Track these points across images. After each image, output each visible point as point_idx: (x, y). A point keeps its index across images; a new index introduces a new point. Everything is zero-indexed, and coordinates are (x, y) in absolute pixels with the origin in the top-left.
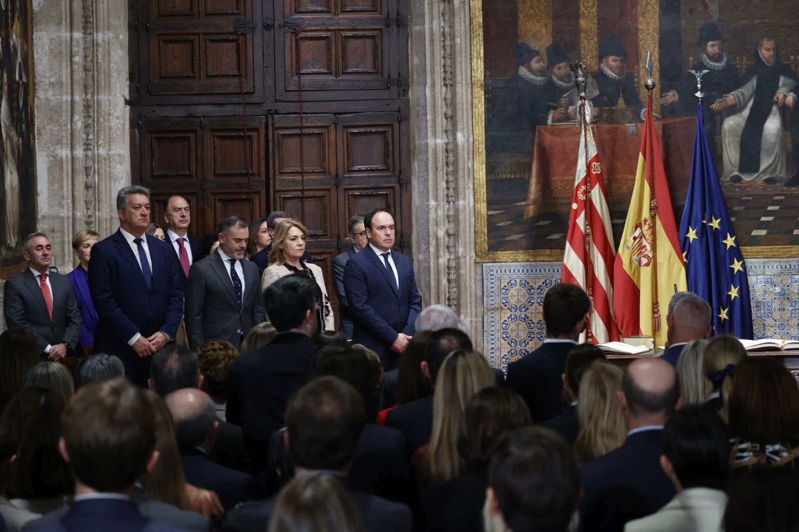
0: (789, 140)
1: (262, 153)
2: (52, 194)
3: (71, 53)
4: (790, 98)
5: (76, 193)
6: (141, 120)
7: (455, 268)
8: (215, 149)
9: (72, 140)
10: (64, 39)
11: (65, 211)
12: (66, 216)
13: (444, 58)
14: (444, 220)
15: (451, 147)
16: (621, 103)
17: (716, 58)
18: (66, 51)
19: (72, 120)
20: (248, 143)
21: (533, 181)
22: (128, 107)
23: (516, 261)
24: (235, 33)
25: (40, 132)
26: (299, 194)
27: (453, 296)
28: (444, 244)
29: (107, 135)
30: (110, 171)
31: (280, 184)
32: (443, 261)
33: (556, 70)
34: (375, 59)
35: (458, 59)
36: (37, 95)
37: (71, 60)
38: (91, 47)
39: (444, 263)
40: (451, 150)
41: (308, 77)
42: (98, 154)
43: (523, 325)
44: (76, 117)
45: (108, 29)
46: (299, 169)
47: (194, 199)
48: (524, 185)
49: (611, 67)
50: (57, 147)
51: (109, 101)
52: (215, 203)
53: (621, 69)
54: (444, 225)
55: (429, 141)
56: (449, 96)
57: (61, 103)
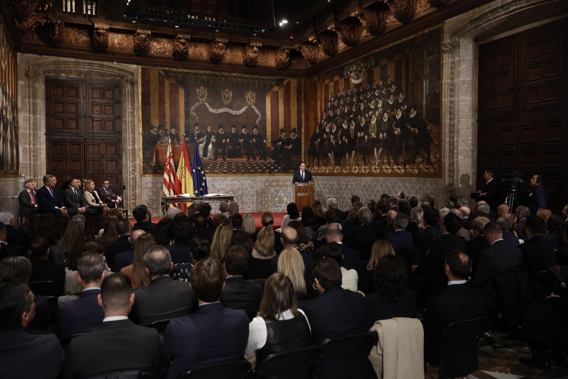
0: (214, 150)
1: (83, 149)
2: (23, 157)
4: (214, 140)
5: (31, 157)
6: (49, 139)
7: (134, 179)
8: (70, 147)
9: (29, 143)
10: (27, 116)
11: (27, 162)
13: (132, 127)
14: (132, 167)
15: (133, 149)
16: (175, 140)
17: (198, 130)
18: (28, 120)
19: (29, 138)
20: (79, 146)
21: (154, 158)
22: (45, 136)
23: (150, 177)
24: (76, 118)
25: (20, 141)
26: (93, 159)
27: (134, 185)
28: (132, 173)
29: (40, 143)
30: (40, 152)
31: (88, 157)
32: (131, 177)
33: (160, 131)
34: (113, 127)
35: (136, 127)
37: (29, 122)
38: (35, 119)
40: (134, 150)
41: (96, 130)
42: (37, 147)
43: (151, 192)
44: (31, 137)
45: (40, 114)
46: (93, 153)
48: (152, 159)
49: (173, 131)
50: (25, 145)
51: (40, 134)
53: (176, 132)
55: (128, 147)
56: (133, 136)
57: (26, 133)
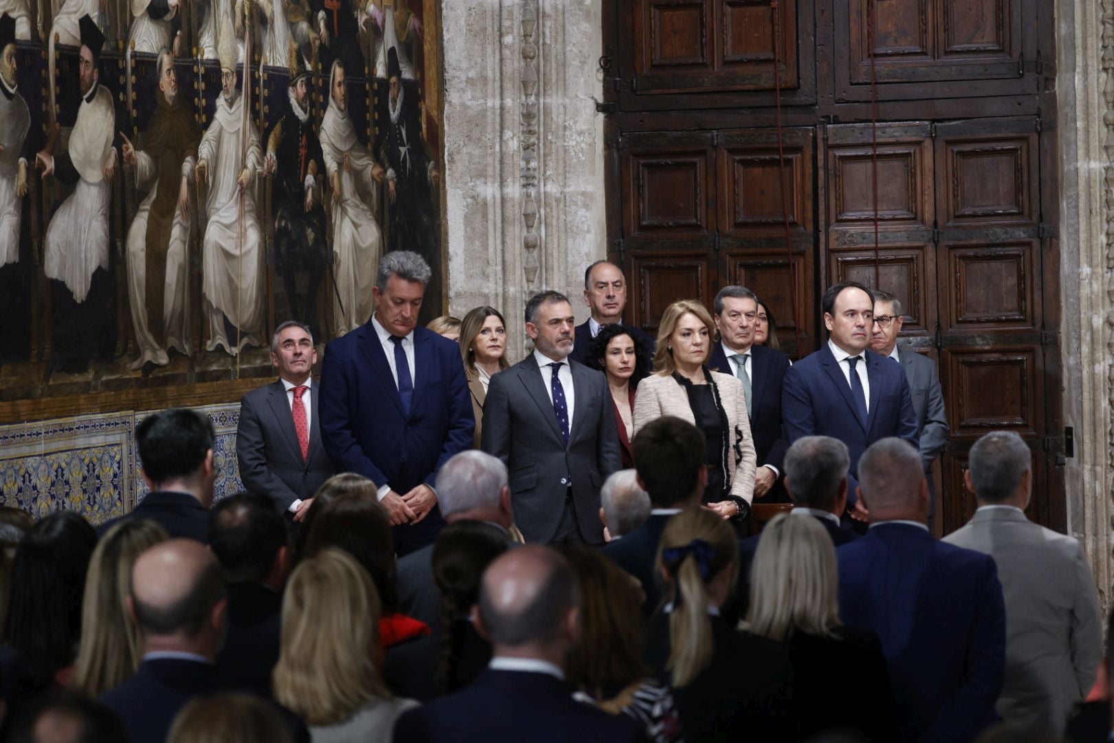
1: (808, 188)
2: (471, 257)
3: (500, 30)
5: (508, 257)
6: (622, 136)
8: (735, 182)
9: (501, 170)
10: (488, 8)
11: (490, 285)
12: (493, 292)
13: (1103, 23)
14: (1103, 298)
18: (493, 28)
19: (501, 138)
20: (786, 171)
22: (601, 116)
25: (453, 158)
26: (870, 255)
28: (1104, 338)
29: (561, 162)
30: (565, 220)
31: (837, 239)
32: (1101, 368)
34: (999, 26)
36: (449, 99)
37: (500, 41)
38: (536, 19)
39: (1104, 373)
41: (888, 61)
42: (545, 193)
44: (508, 134)
46: (871, 214)
47: (704, 264)
50: (478, 182)
51: (565, 108)
52: (735, 270)
54: (1103, 308)
55: (1079, 164)
56: (1110, 88)
57: (483, 113)
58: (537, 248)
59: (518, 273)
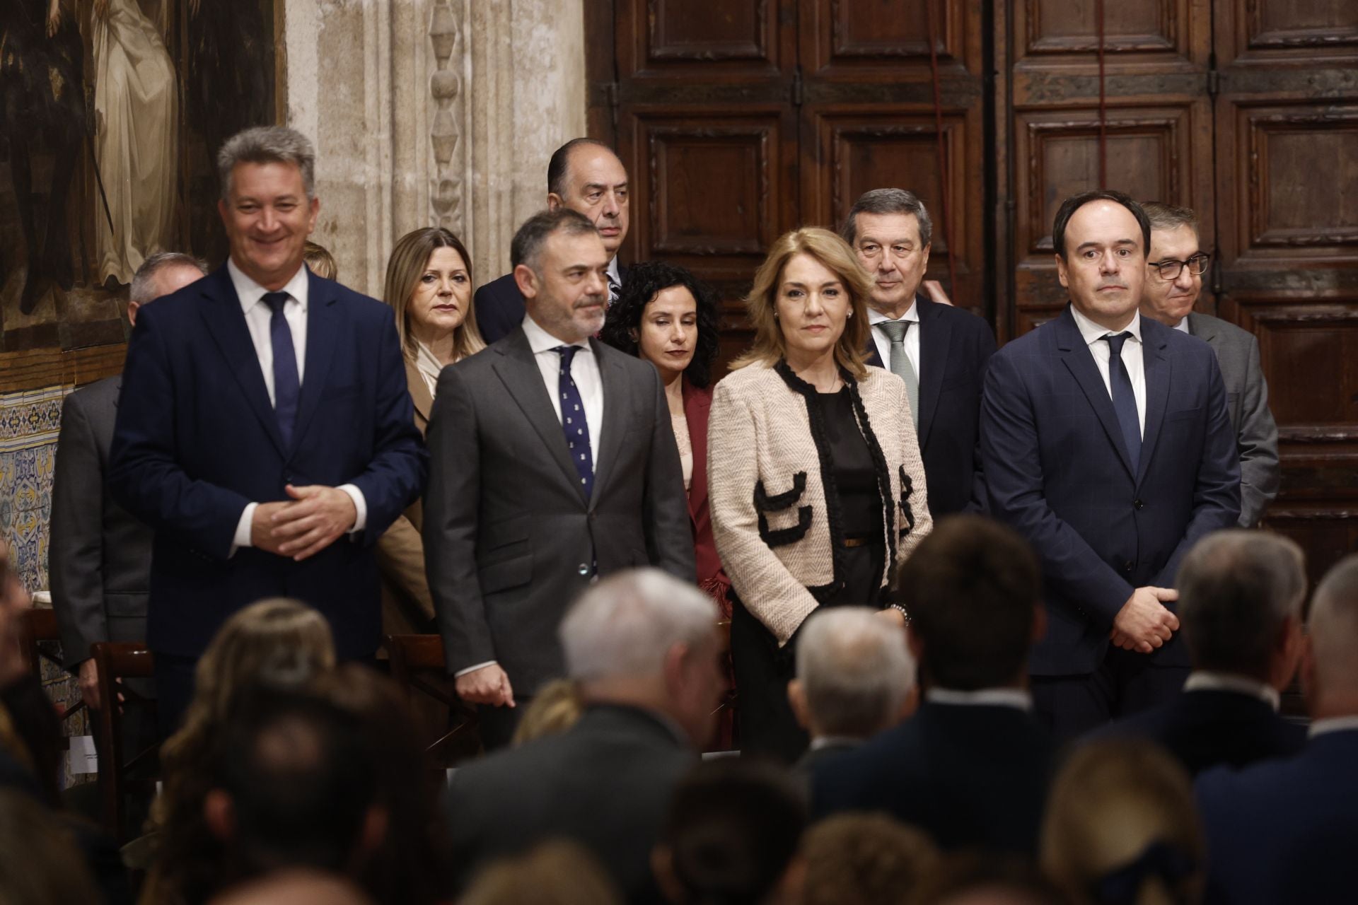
5: (403, 115)
11: (368, 168)
12: (373, 182)
30: (510, 46)
31: (1028, 88)
46: (1090, 41)
47: (773, 131)
52: (832, 145)
58: (457, 99)
59: (420, 145)
